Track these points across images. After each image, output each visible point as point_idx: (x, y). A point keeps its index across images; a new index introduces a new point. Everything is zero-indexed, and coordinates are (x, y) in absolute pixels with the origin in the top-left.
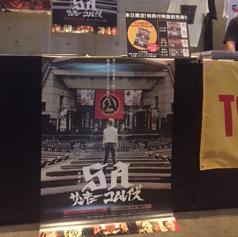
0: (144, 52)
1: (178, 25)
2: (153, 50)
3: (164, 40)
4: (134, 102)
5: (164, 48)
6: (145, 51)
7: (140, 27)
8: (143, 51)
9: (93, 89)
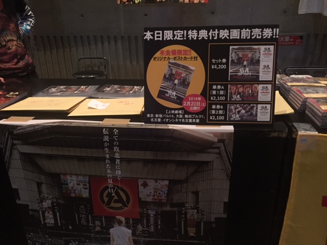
0: (176, 112)
1: (254, 51)
2: (195, 108)
3: (219, 87)
4: (156, 197)
5: (216, 104)
6: (178, 109)
7: (172, 61)
8: (175, 109)
9: (86, 175)
